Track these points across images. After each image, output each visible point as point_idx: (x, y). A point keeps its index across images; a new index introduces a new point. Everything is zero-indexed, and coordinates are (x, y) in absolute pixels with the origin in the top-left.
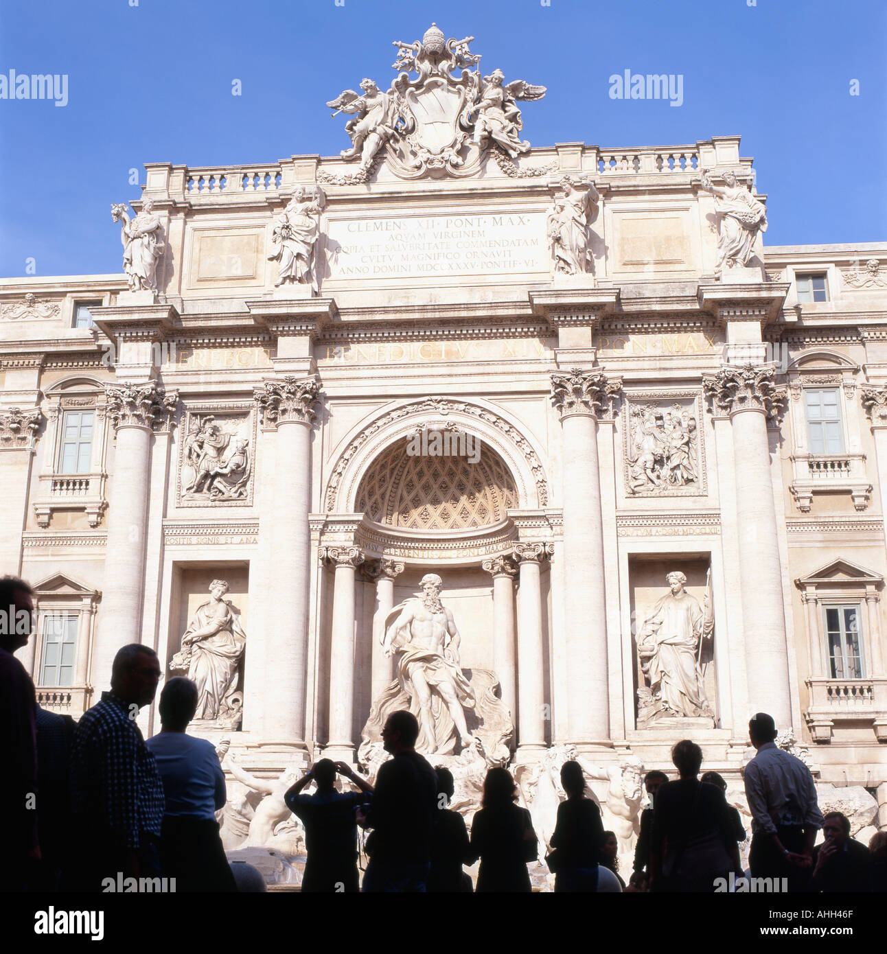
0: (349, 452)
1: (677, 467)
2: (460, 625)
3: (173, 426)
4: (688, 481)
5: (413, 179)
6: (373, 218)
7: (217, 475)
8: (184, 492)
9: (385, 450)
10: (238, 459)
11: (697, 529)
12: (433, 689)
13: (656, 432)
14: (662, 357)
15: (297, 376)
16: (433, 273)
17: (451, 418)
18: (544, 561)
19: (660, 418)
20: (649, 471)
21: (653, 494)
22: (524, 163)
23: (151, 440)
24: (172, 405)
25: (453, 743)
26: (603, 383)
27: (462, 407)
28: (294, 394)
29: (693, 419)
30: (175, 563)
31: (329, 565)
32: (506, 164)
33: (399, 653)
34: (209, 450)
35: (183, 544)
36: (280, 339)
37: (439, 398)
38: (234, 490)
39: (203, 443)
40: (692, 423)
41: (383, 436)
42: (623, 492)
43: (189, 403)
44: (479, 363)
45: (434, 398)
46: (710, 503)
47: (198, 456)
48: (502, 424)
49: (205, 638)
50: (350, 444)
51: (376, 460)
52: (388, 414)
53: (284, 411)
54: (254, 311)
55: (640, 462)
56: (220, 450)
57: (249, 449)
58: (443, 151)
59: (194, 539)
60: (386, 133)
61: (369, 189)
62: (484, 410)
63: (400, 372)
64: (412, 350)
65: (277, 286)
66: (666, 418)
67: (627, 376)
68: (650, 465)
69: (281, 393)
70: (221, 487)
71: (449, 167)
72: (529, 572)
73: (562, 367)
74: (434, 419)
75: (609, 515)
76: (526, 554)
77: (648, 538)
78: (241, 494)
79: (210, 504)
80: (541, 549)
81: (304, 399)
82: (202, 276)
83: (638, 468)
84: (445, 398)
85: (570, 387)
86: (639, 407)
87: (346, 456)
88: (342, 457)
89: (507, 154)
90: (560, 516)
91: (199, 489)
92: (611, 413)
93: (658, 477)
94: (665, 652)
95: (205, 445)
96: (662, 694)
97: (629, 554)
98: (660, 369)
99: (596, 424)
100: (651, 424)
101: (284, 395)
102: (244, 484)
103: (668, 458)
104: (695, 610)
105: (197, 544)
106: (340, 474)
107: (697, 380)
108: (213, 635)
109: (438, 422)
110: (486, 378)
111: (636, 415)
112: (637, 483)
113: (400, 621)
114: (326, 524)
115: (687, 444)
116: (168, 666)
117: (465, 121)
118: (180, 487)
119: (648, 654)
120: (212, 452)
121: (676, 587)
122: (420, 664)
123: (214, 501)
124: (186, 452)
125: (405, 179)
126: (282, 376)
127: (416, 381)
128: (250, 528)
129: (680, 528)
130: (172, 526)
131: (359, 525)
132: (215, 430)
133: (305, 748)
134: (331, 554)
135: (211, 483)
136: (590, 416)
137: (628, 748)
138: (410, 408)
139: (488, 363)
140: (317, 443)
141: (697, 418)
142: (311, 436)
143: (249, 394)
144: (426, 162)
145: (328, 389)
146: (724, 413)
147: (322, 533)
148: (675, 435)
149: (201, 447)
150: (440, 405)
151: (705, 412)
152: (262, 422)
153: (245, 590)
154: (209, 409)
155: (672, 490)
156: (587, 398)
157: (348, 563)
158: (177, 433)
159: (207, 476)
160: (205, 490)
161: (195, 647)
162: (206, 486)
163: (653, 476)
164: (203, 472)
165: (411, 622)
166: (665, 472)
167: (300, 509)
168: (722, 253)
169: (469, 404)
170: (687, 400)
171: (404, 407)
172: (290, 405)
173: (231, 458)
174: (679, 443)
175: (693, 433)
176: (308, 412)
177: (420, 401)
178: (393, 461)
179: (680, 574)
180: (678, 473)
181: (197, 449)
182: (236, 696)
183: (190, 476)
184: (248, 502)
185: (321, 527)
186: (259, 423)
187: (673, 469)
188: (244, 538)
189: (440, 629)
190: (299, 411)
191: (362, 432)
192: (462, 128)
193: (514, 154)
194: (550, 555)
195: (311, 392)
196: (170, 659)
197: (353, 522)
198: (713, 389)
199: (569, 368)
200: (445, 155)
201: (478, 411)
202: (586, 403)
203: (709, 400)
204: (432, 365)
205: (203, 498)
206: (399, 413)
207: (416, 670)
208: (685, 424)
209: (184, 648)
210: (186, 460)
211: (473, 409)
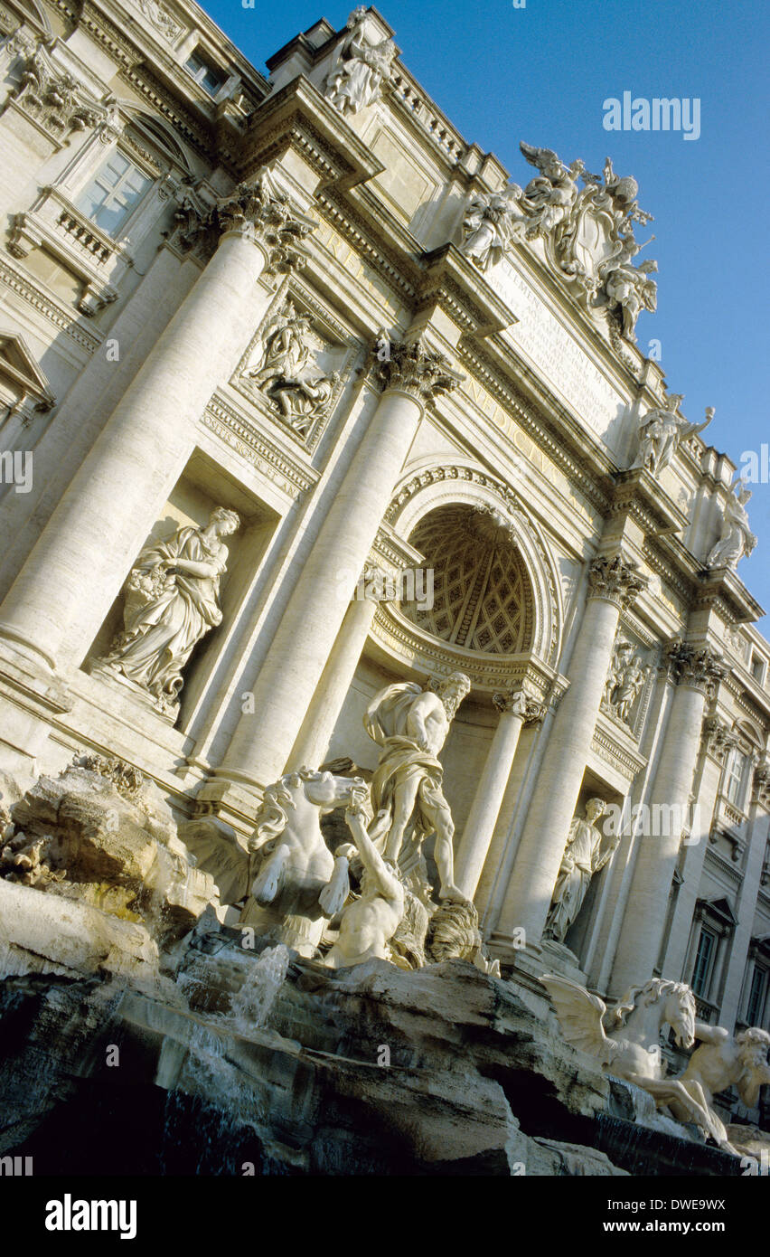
1: (625, 702)
4: (627, 719)
5: (558, 277)
6: (523, 277)
7: (295, 387)
8: (246, 374)
10: (328, 390)
16: (546, 373)
17: (513, 521)
22: (624, 347)
30: (198, 451)
34: (296, 352)
35: (219, 436)
36: (438, 307)
38: (299, 419)
39: (295, 336)
41: (457, 488)
43: (297, 280)
44: (555, 490)
45: (509, 490)
46: (639, 751)
49: (192, 577)
51: (438, 507)
52: (470, 470)
54: (450, 260)
59: (234, 440)
62: (539, 537)
63: (497, 440)
64: (511, 427)
73: (622, 552)
74: (504, 515)
78: (302, 430)
84: (517, 498)
88: (417, 478)
89: (622, 330)
91: (262, 385)
94: (575, 876)
103: (621, 688)
105: (234, 449)
106: (408, 494)
107: (661, 638)
108: (202, 578)
114: (384, 541)
118: (243, 362)
120: (296, 357)
121: (598, 815)
122: (423, 772)
124: (271, 330)
125: (553, 270)
126: (431, 348)
127: (505, 461)
128: (303, 479)
129: (616, 761)
130: (222, 403)
135: (277, 391)
138: (486, 480)
139: (560, 497)
144: (576, 274)
146: (673, 680)
148: (633, 672)
149: (290, 341)
150: (510, 500)
152: (358, 372)
154: (312, 307)
159: (280, 377)
160: (268, 392)
161: (172, 579)
164: (281, 370)
165: (429, 719)
168: (719, 549)
169: (530, 521)
170: (644, 645)
171: (484, 476)
173: (319, 382)
174: (635, 682)
177: (497, 480)
180: (623, 706)
182: (180, 677)
183: (260, 360)
184: (306, 445)
187: (622, 701)
188: (289, 485)
191: (444, 468)
193: (628, 336)
198: (676, 656)
199: (627, 558)
201: (535, 535)
204: (521, 454)
205: (262, 398)
206: (478, 477)
207: (416, 776)
209: (160, 572)
211: (533, 531)
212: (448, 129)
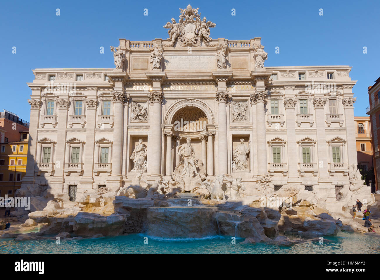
0: (170, 111)
1: (243, 116)
2: (195, 149)
3: (129, 104)
4: (245, 119)
5: (184, 46)
6: (175, 55)
7: (140, 115)
8: (132, 119)
9: (178, 111)
10: (144, 111)
11: (248, 130)
12: (189, 163)
13: (238, 108)
14: (241, 90)
15: (158, 91)
16: (189, 69)
17: (193, 103)
18: (214, 135)
19: (239, 105)
20: (237, 117)
21: (237, 122)
22: (210, 43)
23: (124, 107)
24: (128, 98)
25: (193, 175)
26: (228, 95)
27: (196, 101)
28: (157, 96)
29: (247, 105)
30: (130, 135)
31: (166, 136)
32: (206, 43)
33: (182, 155)
34: (138, 109)
35: (133, 131)
36: (153, 83)
37: (190, 99)
38: (144, 119)
39: (136, 108)
40: (247, 106)
41: (177, 107)
42: (231, 121)
43: (133, 99)
44: (200, 91)
46: (250, 123)
47: (135, 111)
48: (205, 105)
49: (138, 152)
50: (170, 109)
51: (176, 113)
52: (179, 102)
53: (155, 100)
54: (147, 75)
55: (235, 115)
56: (140, 110)
57: (147, 110)
58: (191, 39)
59: (135, 130)
60: (178, 33)
61: (174, 48)
62: (201, 102)
63: (181, 92)
64: (184, 87)
65: (152, 69)
66: (241, 105)
67: (233, 94)
68: (237, 115)
69: (154, 95)
70: (141, 118)
71: (193, 43)
72: (210, 138)
73: (219, 91)
74: (189, 104)
75: (228, 125)
76: (210, 134)
77: (237, 131)
78: (145, 120)
79: (138, 122)
80: (213, 133)
81: (159, 97)
82: (135, 68)
83: (234, 116)
84: (192, 99)
85: (220, 96)
86: (235, 102)
87: (169, 112)
88: (168, 112)
89: (207, 41)
90: (218, 126)
91: (136, 119)
92: (229, 103)
93: (239, 118)
94: (239, 156)
95: (137, 108)
96: (239, 165)
97: (232, 135)
98: (240, 93)
99: (226, 105)
100: (237, 107)
101: (155, 96)
102: (146, 118)
103: (241, 114)
104: (246, 147)
106: (168, 115)
107: (249, 96)
108: (140, 151)
109: (190, 104)
110: (201, 94)
111: (234, 104)
112: (234, 119)
113: (182, 148)
114: (165, 127)
115: (246, 110)
116: (129, 158)
117: (196, 32)
118: (131, 118)
119: (236, 156)
120: (138, 110)
121: (242, 142)
122: (186, 157)
123: (139, 121)
124: (132, 110)
125: (182, 46)
126: (154, 91)
127: (185, 95)
128: (147, 128)
129: (243, 129)
130: (129, 127)
131: (172, 127)
132: (139, 106)
133: (161, 176)
134: (166, 134)
135: (139, 118)
136: (225, 103)
137: (231, 176)
138: (184, 101)
139: (201, 91)
140: (163, 108)
141: (248, 105)
142: (161, 107)
143: (146, 97)
144: (187, 42)
145: (165, 96)
146: (254, 103)
147: (164, 129)
148: (243, 109)
149: (136, 109)
150: (190, 100)
151: (250, 103)
152: (150, 103)
153: (147, 142)
154: (137, 100)
155: (242, 121)
156: (224, 98)
157: (170, 135)
158: (130, 105)
159: (137, 115)
160: (137, 119)
161: (136, 154)
162: (137, 118)
163: (238, 118)
164: (136, 115)
165: (184, 149)
166: (240, 117)
167: (159, 123)
168: (256, 65)
169: (197, 100)
170: (245, 101)
171: (182, 101)
172: (156, 98)
173: (143, 111)
174: (244, 110)
175: (247, 108)
176: (160, 101)
177: (186, 99)
178: (180, 114)
179: (243, 139)
180: (243, 117)
181: (135, 109)
182: (145, 165)
183: (133, 115)
184: (147, 122)
185: (164, 127)
186: (149, 104)
187: (242, 116)
188: (146, 130)
189: (190, 150)
190: (158, 100)
191: (173, 106)
192: (196, 34)
193: (208, 41)
194: (215, 134)
195: (161, 95)
196: (130, 157)
197: (171, 126)
198: (252, 98)
199: (221, 91)
200: (192, 40)
201: (199, 102)
202: (224, 100)
203: (251, 100)
204: (189, 91)
205: (137, 120)
206: (181, 102)
207: (185, 159)
208: (245, 106)
209: (133, 154)
210: (132, 112)
211: (198, 102)
212: (147, 43)
